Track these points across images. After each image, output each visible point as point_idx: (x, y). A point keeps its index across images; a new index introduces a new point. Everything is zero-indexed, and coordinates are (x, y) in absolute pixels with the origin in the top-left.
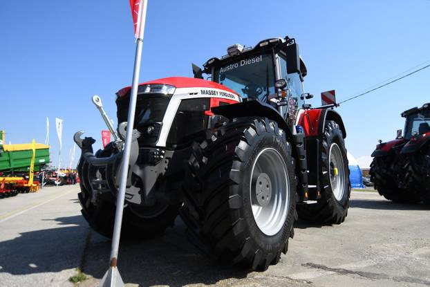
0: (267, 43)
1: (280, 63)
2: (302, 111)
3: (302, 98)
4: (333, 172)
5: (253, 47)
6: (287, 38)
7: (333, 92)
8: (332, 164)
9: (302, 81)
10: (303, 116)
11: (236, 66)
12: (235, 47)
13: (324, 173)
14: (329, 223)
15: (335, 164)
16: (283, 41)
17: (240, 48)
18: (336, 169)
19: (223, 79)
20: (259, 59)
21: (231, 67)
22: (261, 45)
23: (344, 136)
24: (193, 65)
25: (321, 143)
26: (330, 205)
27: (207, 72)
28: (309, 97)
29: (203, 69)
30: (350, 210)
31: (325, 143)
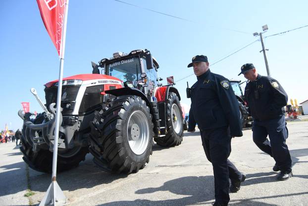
0: (135, 52)
1: (143, 62)
2: (157, 88)
3: (157, 80)
4: (174, 119)
5: (128, 54)
6: (146, 50)
7: (172, 77)
8: (174, 115)
9: (157, 71)
10: (158, 90)
11: (119, 63)
12: (117, 53)
13: (169, 120)
14: (173, 146)
15: (175, 114)
16: (145, 51)
17: (121, 54)
18: (176, 117)
19: (111, 70)
20: (132, 60)
21: (116, 64)
22: (132, 53)
23: (180, 99)
24: (92, 62)
25: (167, 104)
26: (173, 136)
27: (101, 66)
28: (161, 80)
29: (98, 65)
30: (184, 138)
31: (169, 105)
